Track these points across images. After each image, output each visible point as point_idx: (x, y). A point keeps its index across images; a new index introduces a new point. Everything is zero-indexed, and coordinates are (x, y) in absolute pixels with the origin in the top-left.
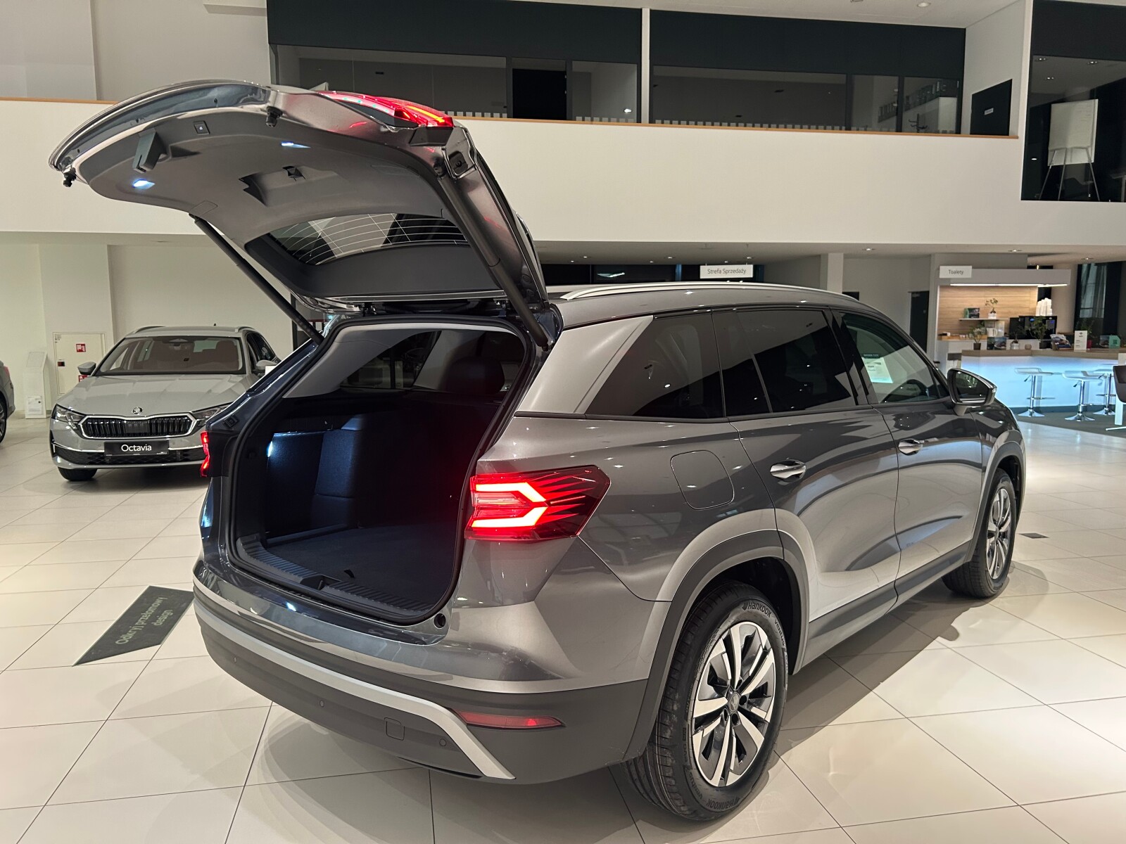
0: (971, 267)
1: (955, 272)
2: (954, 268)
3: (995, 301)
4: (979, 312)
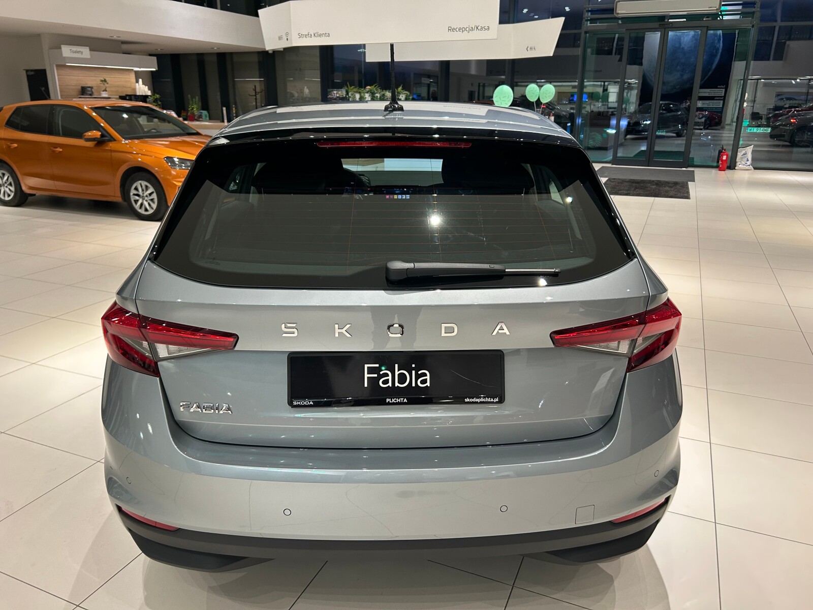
0: (89, 49)
1: (78, 52)
2: (75, 48)
3: (105, 81)
4: (93, 90)
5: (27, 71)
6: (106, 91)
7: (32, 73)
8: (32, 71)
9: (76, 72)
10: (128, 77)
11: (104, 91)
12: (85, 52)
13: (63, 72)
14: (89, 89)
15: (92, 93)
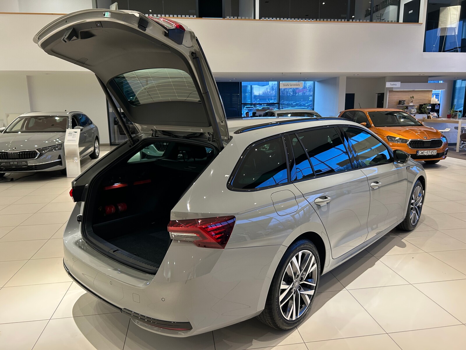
0: (400, 82)
1: (393, 85)
2: (392, 83)
3: (413, 97)
4: (405, 102)
5: (378, 94)
6: (412, 102)
7: (380, 95)
8: (380, 94)
9: (398, 94)
10: (428, 94)
11: (411, 102)
12: (398, 84)
13: (391, 94)
14: (403, 102)
15: (404, 103)
